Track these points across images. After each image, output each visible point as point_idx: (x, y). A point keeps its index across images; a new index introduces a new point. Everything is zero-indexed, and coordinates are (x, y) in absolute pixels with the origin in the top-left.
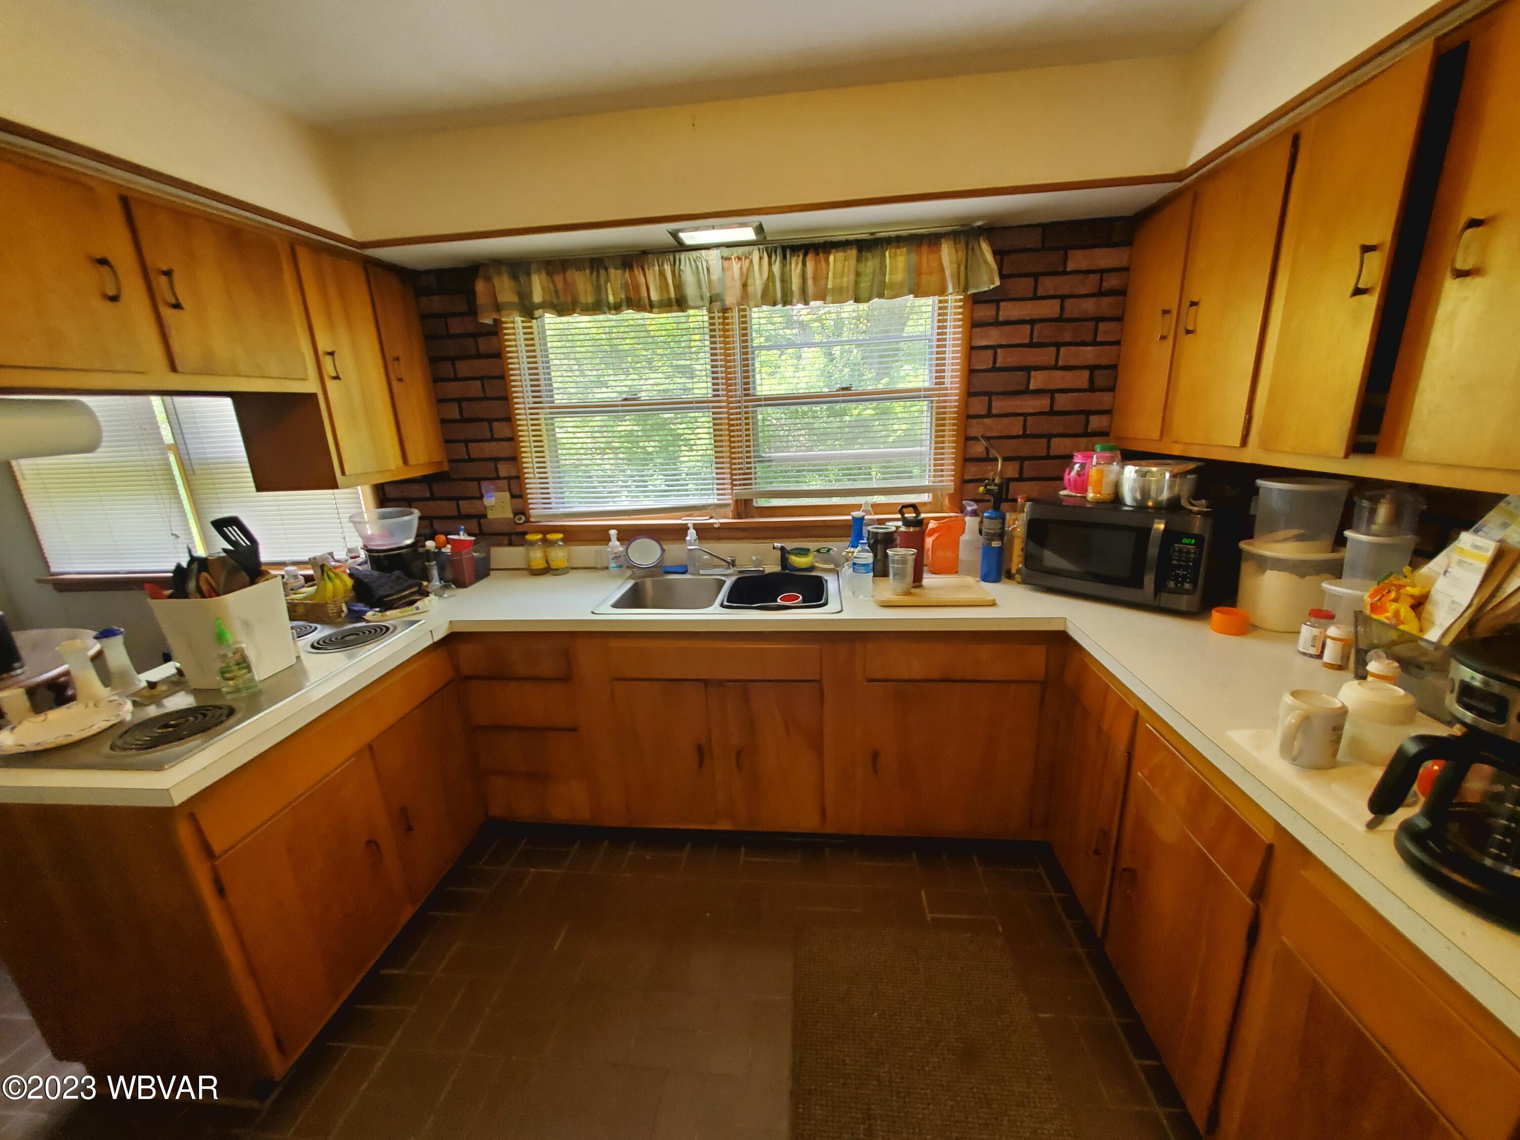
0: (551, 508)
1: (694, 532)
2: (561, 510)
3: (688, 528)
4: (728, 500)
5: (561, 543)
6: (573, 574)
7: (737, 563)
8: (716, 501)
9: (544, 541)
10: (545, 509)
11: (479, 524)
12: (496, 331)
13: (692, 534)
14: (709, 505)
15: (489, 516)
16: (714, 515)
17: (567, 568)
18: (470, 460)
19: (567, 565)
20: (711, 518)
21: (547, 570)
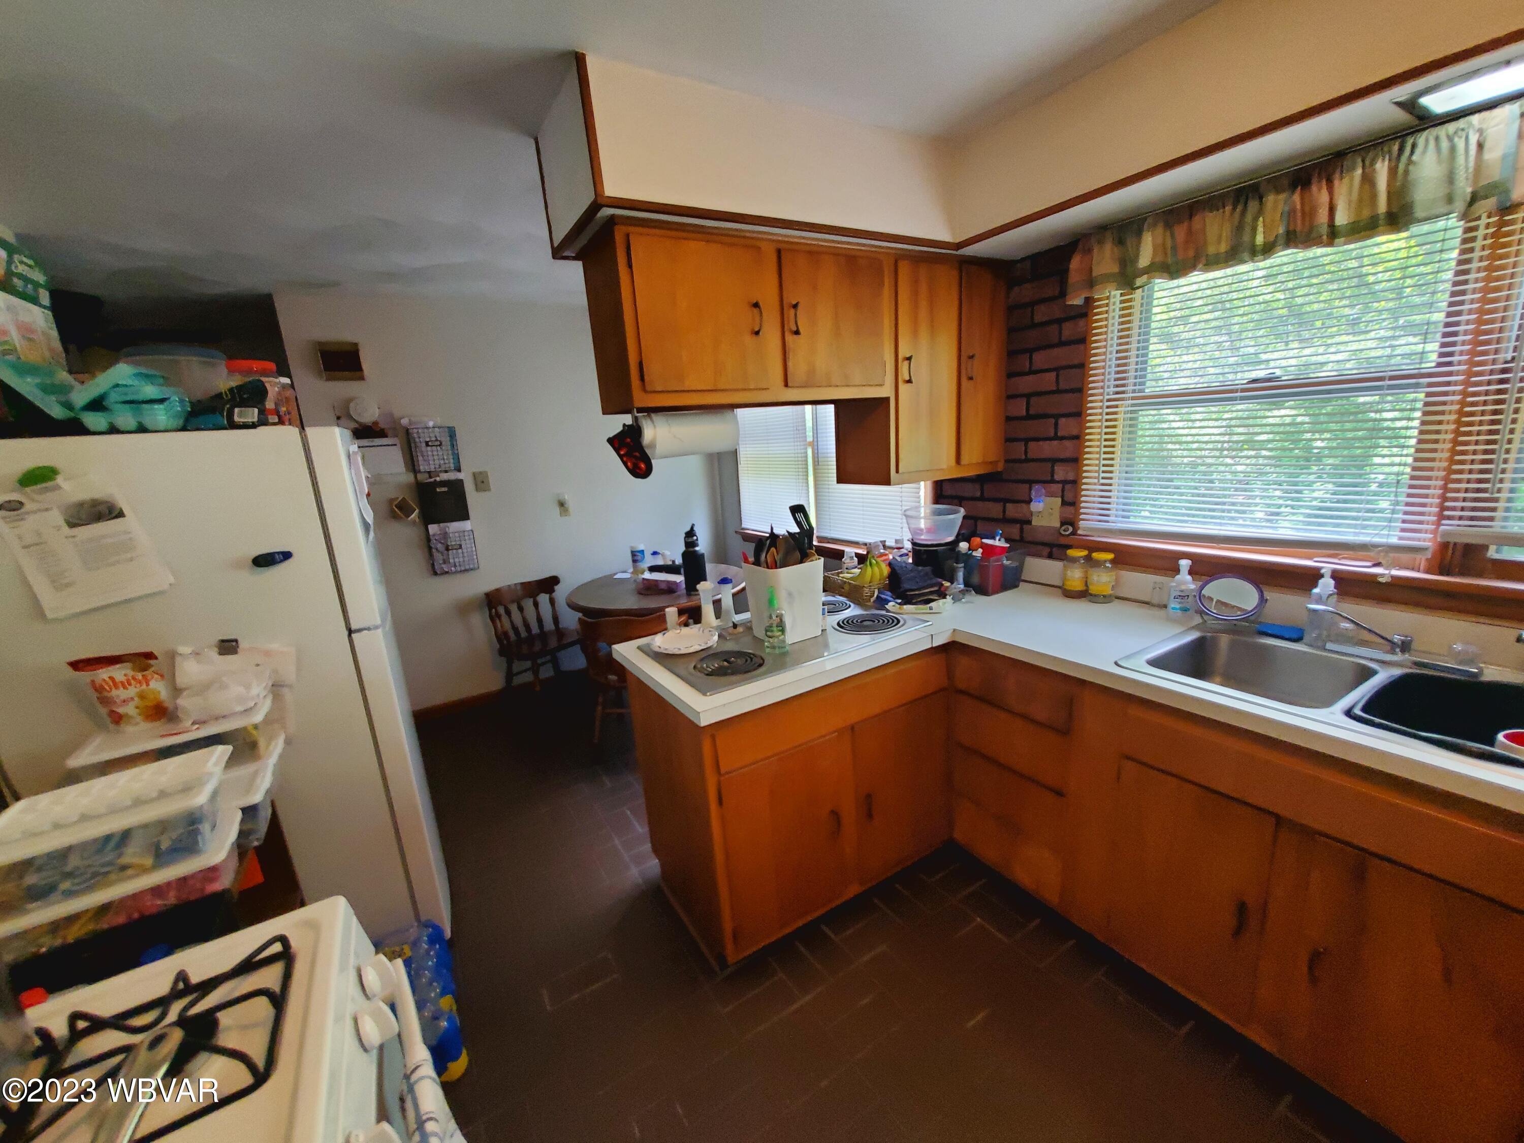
0: (1107, 522)
1: (1332, 582)
2: (1119, 525)
3: (1322, 576)
4: (1426, 540)
5: (1108, 565)
6: (1116, 604)
7: (1414, 646)
8: (1394, 541)
9: (1088, 558)
10: (1100, 521)
11: (1022, 530)
12: (1085, 312)
13: (1326, 585)
14: (1375, 546)
15: (1034, 523)
16: (1383, 562)
17: (1110, 596)
18: (1027, 460)
19: (1110, 592)
20: (1378, 565)
21: (1083, 594)
